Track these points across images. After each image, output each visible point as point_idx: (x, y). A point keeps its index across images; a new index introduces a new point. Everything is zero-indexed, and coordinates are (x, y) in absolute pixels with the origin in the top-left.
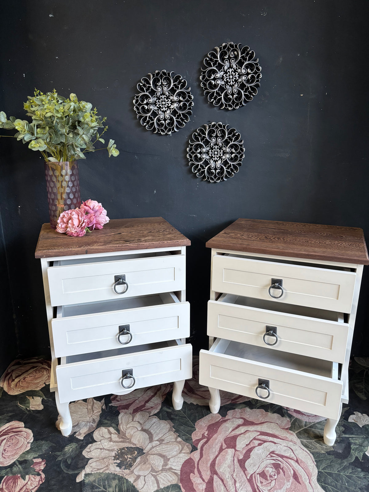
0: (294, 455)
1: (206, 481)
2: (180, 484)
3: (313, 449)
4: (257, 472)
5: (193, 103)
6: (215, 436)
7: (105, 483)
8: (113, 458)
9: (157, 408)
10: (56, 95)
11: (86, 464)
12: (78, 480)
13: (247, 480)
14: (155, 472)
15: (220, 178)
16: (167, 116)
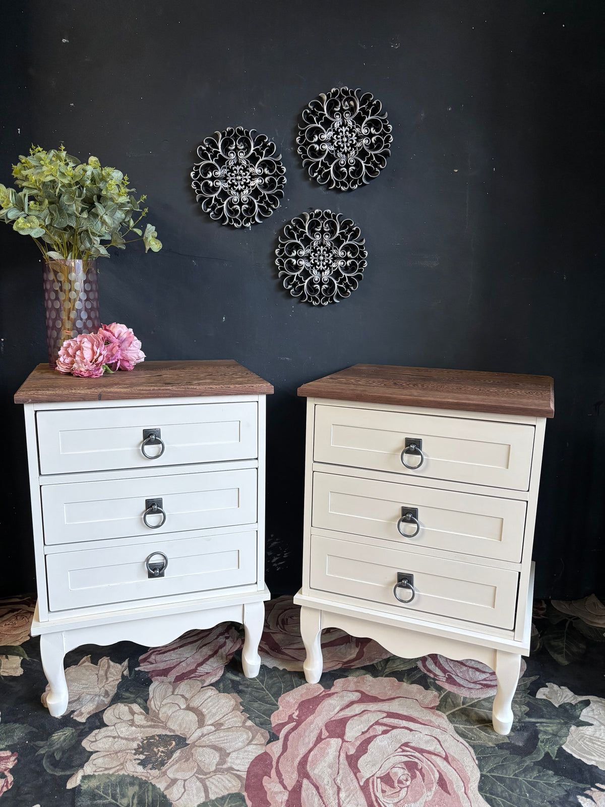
0: (442, 749)
1: (290, 788)
2: (245, 794)
3: (474, 740)
4: (378, 775)
5: (285, 179)
6: (311, 718)
7: (116, 790)
8: (134, 752)
9: (216, 675)
10: (64, 154)
11: (87, 761)
12: (70, 785)
13: (358, 788)
14: (203, 775)
15: (328, 298)
16: (244, 198)
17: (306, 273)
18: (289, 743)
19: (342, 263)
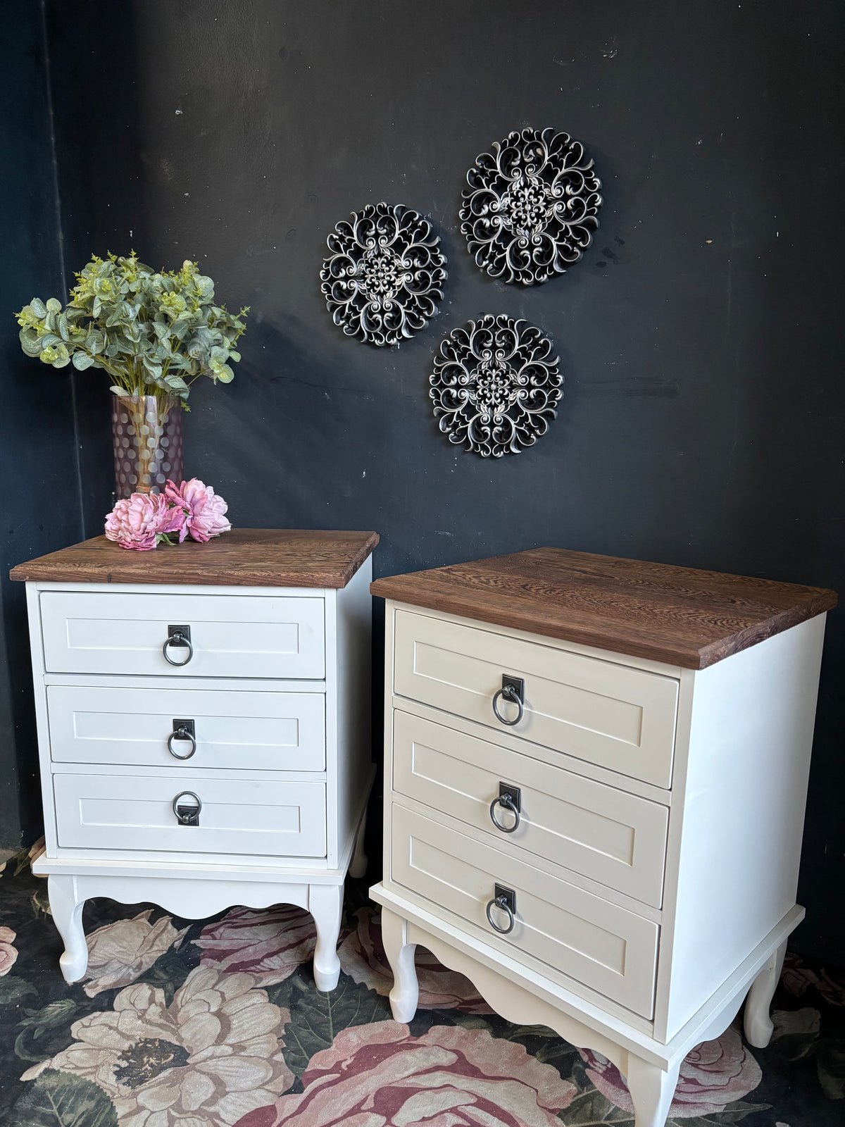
5: (443, 272)
8: (120, 1054)
12: (26, 1076)
14: (178, 1112)
15: (503, 446)
16: (387, 304)
17: (471, 410)
19: (523, 395)
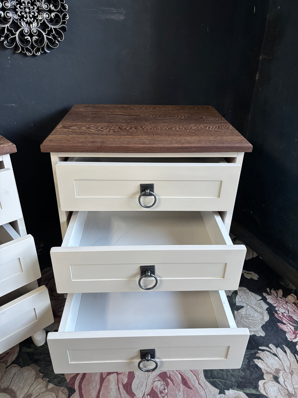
4: (146, 393)
15: (40, 48)
17: (16, 25)
18: (83, 391)
19: (47, 16)
